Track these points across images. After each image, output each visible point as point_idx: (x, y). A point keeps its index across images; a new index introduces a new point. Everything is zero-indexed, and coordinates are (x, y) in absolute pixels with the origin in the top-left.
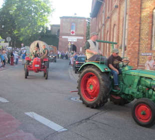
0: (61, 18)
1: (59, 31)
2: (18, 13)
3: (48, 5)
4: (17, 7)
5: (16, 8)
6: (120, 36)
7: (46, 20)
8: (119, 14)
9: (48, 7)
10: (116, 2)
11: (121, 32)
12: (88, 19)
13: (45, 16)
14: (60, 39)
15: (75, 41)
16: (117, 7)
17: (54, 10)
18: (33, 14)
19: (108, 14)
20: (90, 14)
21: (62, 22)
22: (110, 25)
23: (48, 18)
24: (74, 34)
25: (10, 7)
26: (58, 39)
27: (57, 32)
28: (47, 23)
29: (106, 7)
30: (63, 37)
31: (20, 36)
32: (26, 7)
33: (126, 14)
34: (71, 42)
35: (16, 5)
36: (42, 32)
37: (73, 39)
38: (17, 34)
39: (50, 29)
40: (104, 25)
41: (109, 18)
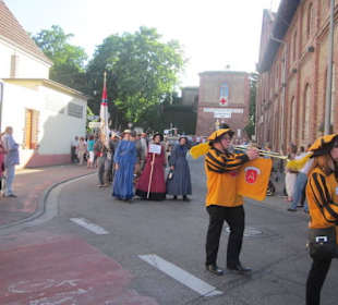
0: (200, 74)
1: (197, 99)
2: (122, 68)
3: (177, 52)
4: (119, 56)
5: (117, 59)
6: (320, 107)
7: (174, 80)
8: (317, 63)
9: (177, 55)
10: (311, 39)
11: (320, 99)
12: (253, 75)
13: (171, 71)
14: (199, 114)
15: (227, 116)
16: (311, 49)
17: (187, 60)
18: (149, 69)
19: (293, 65)
20: (257, 65)
21: (202, 81)
22: (299, 85)
23: (177, 75)
24: (226, 104)
25: (108, 56)
26: (196, 114)
27: (193, 100)
28: (174, 84)
29: (288, 51)
30: (206, 110)
31: (125, 110)
32: (136, 57)
33: (332, 62)
34: (220, 119)
35: (118, 53)
36: (166, 102)
37: (223, 114)
38: (120, 105)
39: (180, 95)
40: (286, 85)
41: (295, 71)
